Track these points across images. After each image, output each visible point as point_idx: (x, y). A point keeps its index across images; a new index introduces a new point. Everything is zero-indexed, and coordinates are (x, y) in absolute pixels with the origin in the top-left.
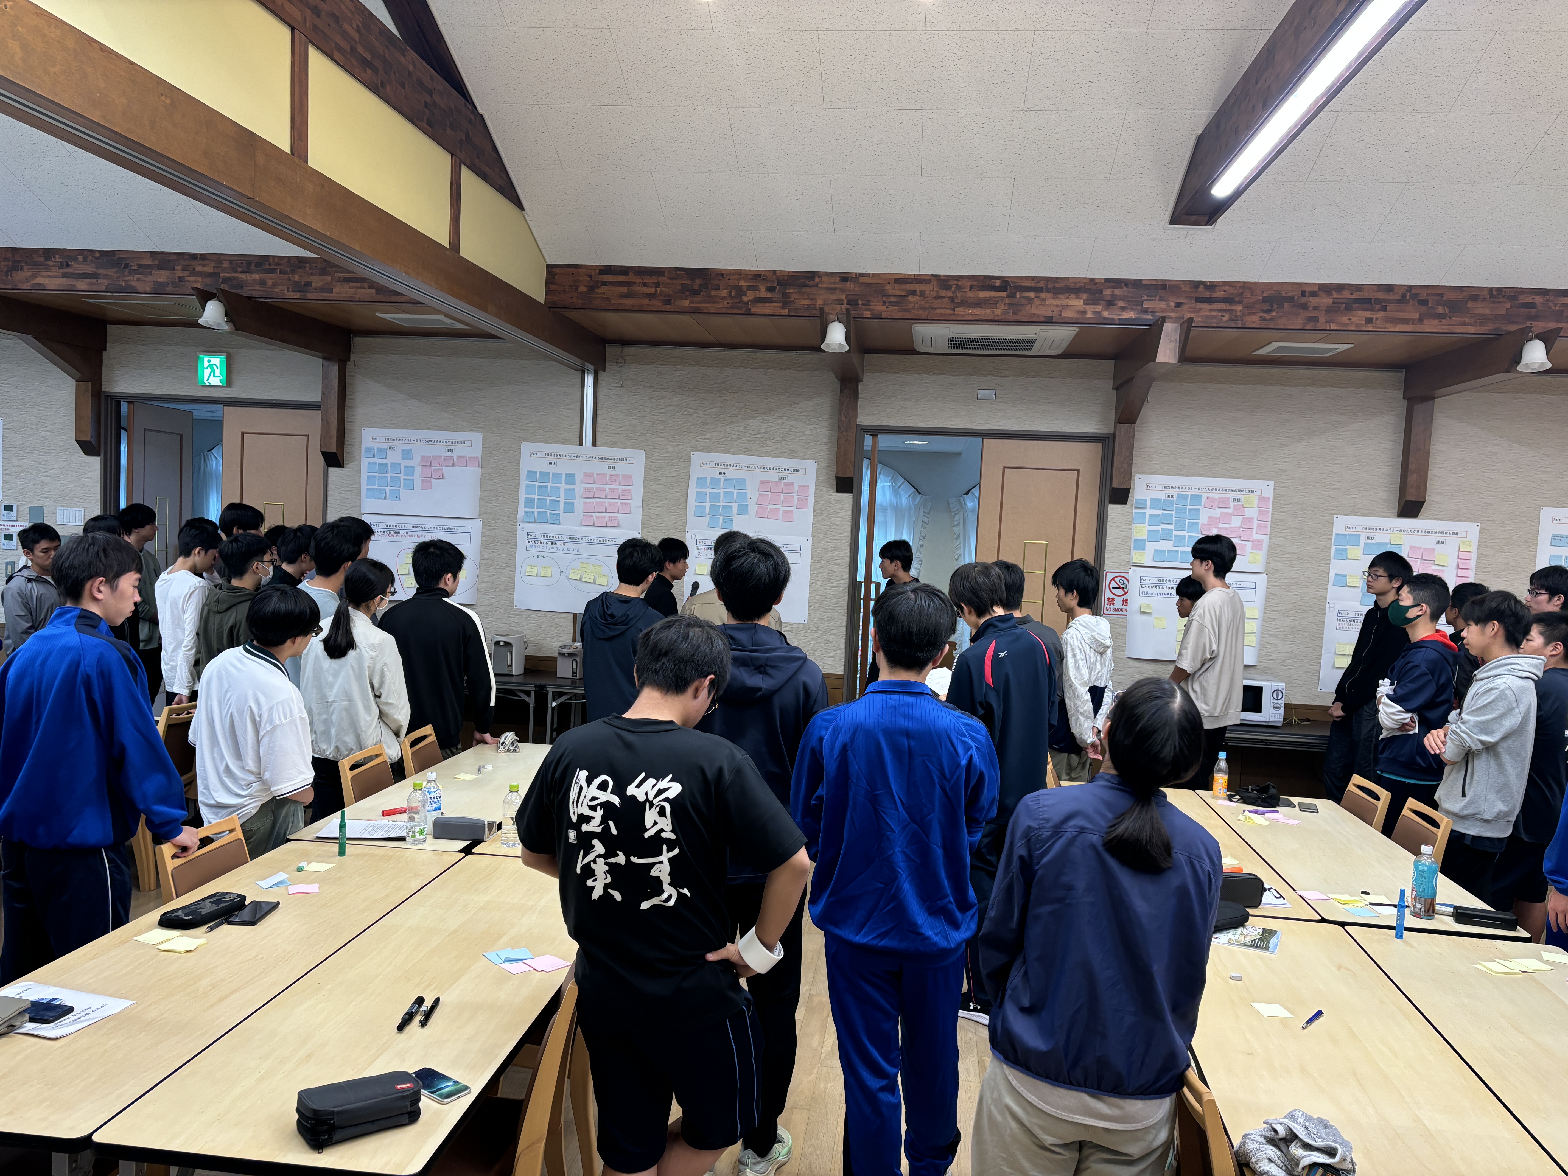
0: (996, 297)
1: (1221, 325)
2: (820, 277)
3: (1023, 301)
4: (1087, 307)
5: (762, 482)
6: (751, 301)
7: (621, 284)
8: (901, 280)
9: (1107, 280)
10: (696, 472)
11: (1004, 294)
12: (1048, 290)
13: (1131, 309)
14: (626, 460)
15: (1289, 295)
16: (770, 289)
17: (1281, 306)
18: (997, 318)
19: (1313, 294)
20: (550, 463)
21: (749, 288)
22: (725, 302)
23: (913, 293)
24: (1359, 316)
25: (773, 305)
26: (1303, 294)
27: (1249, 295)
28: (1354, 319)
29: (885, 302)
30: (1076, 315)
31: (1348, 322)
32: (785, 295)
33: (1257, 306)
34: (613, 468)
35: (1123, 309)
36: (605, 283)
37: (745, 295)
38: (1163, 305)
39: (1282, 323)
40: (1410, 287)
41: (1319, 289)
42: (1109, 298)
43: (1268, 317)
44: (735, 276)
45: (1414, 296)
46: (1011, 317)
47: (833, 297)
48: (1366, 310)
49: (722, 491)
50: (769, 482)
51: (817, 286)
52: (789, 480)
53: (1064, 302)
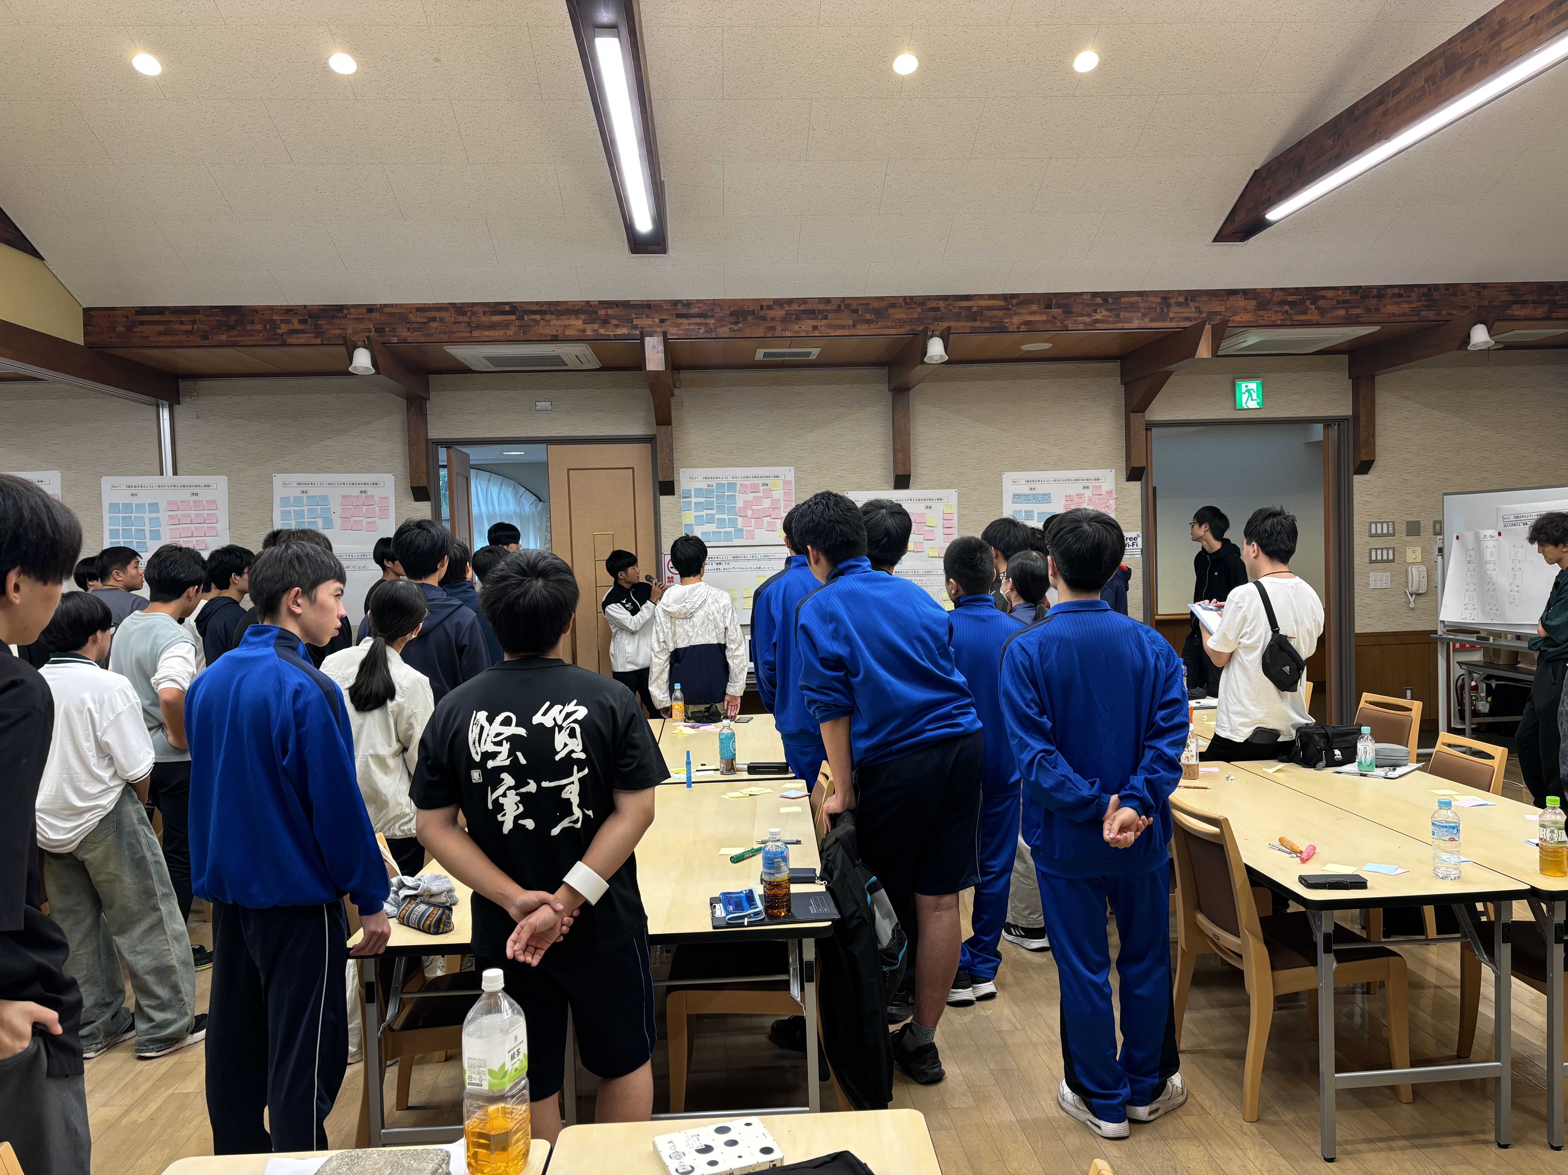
0: (507, 321)
1: (698, 337)
2: (347, 309)
3: (531, 323)
4: (586, 326)
5: (343, 497)
6: (286, 333)
7: (158, 323)
8: (422, 309)
9: (601, 302)
10: (279, 492)
11: (513, 317)
12: (551, 313)
13: (624, 326)
14: (209, 486)
15: (750, 309)
16: (303, 322)
17: (745, 319)
18: (509, 339)
19: (770, 308)
20: (132, 495)
21: (282, 321)
22: (261, 335)
23: (434, 319)
24: (806, 325)
25: (307, 335)
26: (762, 307)
27: (718, 310)
28: (803, 327)
29: (409, 328)
30: (577, 333)
31: (799, 329)
32: (317, 326)
33: (727, 319)
34: (197, 494)
35: (617, 326)
36: (142, 323)
37: (280, 328)
38: (649, 321)
39: (748, 332)
40: (844, 299)
41: (774, 303)
42: (603, 318)
43: (736, 328)
44: (269, 312)
45: (848, 306)
46: (521, 336)
47: (362, 326)
48: (812, 319)
49: (305, 508)
50: (350, 496)
51: (346, 317)
52: (369, 493)
53: (567, 322)
